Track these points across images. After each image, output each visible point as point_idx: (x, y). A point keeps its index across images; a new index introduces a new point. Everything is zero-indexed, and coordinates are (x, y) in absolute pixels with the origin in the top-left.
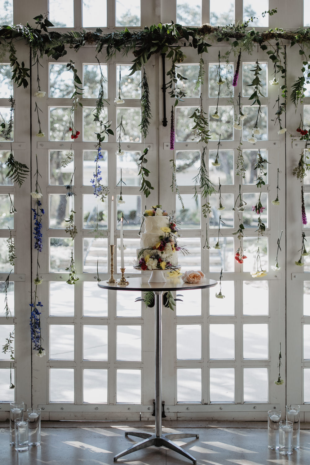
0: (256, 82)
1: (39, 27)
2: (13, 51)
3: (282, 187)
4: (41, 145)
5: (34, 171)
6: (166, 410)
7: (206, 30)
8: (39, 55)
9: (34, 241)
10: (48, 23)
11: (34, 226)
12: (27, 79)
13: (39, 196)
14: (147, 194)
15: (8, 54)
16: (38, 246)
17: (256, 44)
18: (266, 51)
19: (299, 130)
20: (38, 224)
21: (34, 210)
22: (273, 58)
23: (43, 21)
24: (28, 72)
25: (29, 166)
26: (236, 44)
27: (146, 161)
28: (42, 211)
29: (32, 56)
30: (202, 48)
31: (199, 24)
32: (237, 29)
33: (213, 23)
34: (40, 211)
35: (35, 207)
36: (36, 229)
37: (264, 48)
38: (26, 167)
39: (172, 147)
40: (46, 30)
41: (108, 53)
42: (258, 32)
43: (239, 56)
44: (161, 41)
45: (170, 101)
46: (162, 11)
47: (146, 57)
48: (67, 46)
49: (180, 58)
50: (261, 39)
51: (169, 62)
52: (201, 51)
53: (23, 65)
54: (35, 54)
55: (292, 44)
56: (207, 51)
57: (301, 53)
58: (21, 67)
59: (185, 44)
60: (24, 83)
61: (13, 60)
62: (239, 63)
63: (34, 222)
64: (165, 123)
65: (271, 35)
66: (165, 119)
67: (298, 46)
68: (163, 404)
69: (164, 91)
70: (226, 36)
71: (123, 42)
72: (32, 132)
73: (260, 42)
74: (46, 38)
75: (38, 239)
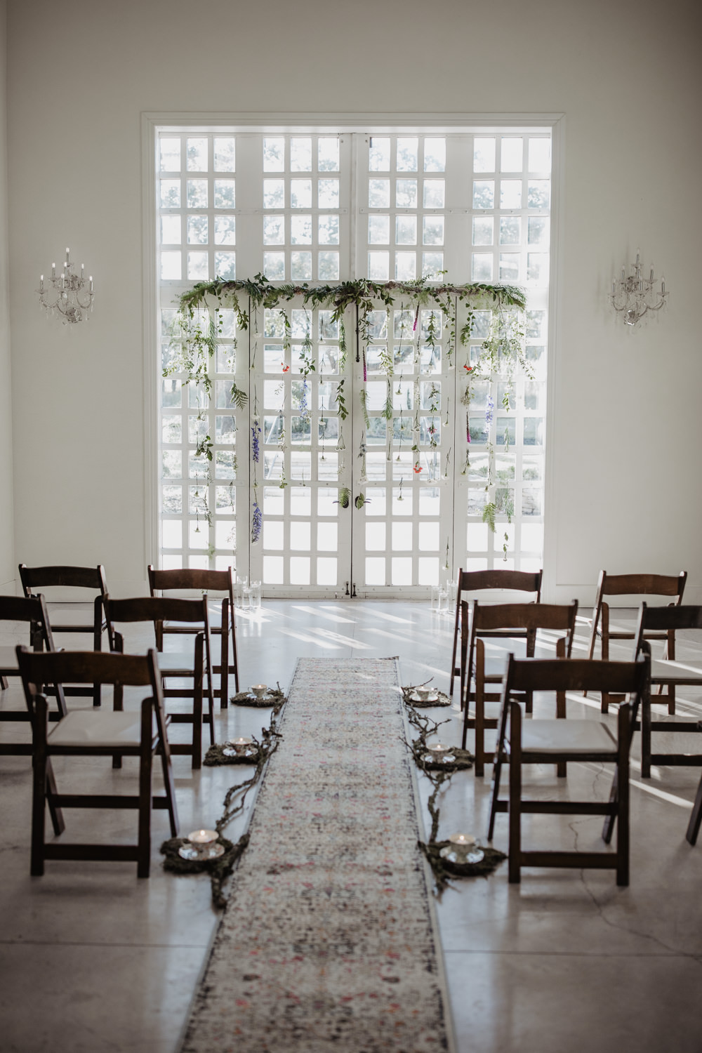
0: (431, 328)
1: (257, 281)
2: (236, 300)
3: (451, 412)
4: (258, 376)
5: (252, 398)
6: (356, 591)
7: (390, 285)
8: (257, 304)
9: (252, 453)
10: (265, 279)
11: (252, 442)
12: (247, 323)
13: (257, 418)
14: (343, 417)
15: (232, 303)
16: (256, 458)
17: (431, 297)
18: (439, 303)
19: (465, 367)
20: (256, 440)
21: (253, 429)
22: (444, 310)
23: (261, 278)
24: (248, 318)
25: (247, 394)
26: (415, 296)
27: (342, 391)
28: (259, 430)
29: (252, 306)
30: (388, 301)
31: (387, 279)
32: (417, 284)
33: (399, 279)
34: (257, 430)
35: (253, 426)
36: (254, 444)
37: (438, 301)
38: (245, 395)
39: (365, 380)
40: (263, 284)
41: (314, 303)
42: (433, 288)
43: (418, 307)
44: (355, 294)
45: (362, 343)
46: (356, 267)
47: (344, 307)
48: (280, 299)
49: (370, 307)
50: (435, 292)
51: (361, 312)
52: (387, 303)
53: (245, 312)
54: (254, 304)
55: (461, 298)
56: (391, 304)
57: (468, 305)
58: (242, 313)
59: (374, 297)
60: (245, 326)
61: (237, 308)
62: (417, 312)
63: (252, 438)
64: (358, 361)
65: (443, 290)
66: (358, 356)
67: (466, 300)
68: (354, 586)
69: (357, 334)
70: (407, 289)
71: (325, 295)
72: (251, 365)
73: (435, 296)
74: (263, 291)
75: (256, 453)
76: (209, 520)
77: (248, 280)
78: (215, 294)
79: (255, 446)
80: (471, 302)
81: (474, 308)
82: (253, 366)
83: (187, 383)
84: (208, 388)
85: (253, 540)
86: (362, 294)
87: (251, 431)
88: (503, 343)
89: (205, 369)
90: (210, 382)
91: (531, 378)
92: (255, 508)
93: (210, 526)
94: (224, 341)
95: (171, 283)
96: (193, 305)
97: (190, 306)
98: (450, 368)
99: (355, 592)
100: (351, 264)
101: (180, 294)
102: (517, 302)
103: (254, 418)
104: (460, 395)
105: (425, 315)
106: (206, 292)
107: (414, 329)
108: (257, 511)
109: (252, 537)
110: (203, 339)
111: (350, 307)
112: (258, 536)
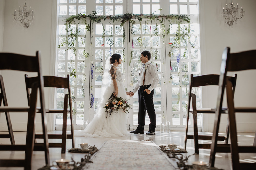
0: (156, 29)
1: (93, 14)
2: (85, 21)
4: (93, 48)
5: (91, 55)
7: (141, 15)
9: (91, 75)
10: (96, 13)
11: (91, 71)
12: (90, 29)
15: (84, 22)
16: (92, 77)
19: (169, 43)
22: (161, 22)
23: (95, 13)
24: (90, 27)
26: (150, 19)
28: (93, 67)
29: (91, 23)
30: (140, 20)
31: (139, 13)
32: (151, 15)
33: (143, 13)
35: (91, 65)
36: (91, 72)
37: (158, 20)
38: (88, 54)
40: (95, 15)
41: (113, 21)
42: (156, 15)
43: (151, 22)
44: (128, 18)
45: (131, 35)
47: (124, 22)
48: (101, 20)
49: (134, 23)
50: (158, 17)
51: (131, 24)
52: (140, 21)
53: (89, 25)
54: (92, 22)
55: (167, 19)
56: (142, 21)
57: (169, 21)
58: (88, 25)
59: (135, 19)
60: (89, 30)
61: (86, 24)
62: (151, 24)
63: (91, 70)
64: (130, 42)
65: (160, 16)
66: (130, 40)
67: (168, 19)
68: (129, 125)
69: (129, 32)
70: (147, 17)
71: (118, 18)
72: (91, 43)
73: (157, 18)
74: (95, 18)
75: (92, 75)
76: (74, 100)
77: (90, 14)
78: (78, 19)
79: (92, 73)
80: (170, 20)
81: (172, 22)
82: (91, 44)
83: (67, 50)
84: (75, 52)
85: (90, 108)
86: (131, 18)
87: (91, 67)
88: (182, 35)
89: (74, 44)
90: (76, 50)
91: (193, 47)
92: (91, 96)
93: (74, 102)
94: (81, 36)
95: (63, 16)
96: (70, 23)
97: (69, 23)
98: (163, 43)
99: (129, 128)
100: (127, 9)
101: (66, 19)
102: (187, 21)
103: (92, 62)
104: (167, 53)
105: (154, 26)
106: (75, 18)
107: (150, 30)
108: (92, 97)
109: (90, 106)
110: (74, 35)
111: (127, 23)
112: (93, 106)
